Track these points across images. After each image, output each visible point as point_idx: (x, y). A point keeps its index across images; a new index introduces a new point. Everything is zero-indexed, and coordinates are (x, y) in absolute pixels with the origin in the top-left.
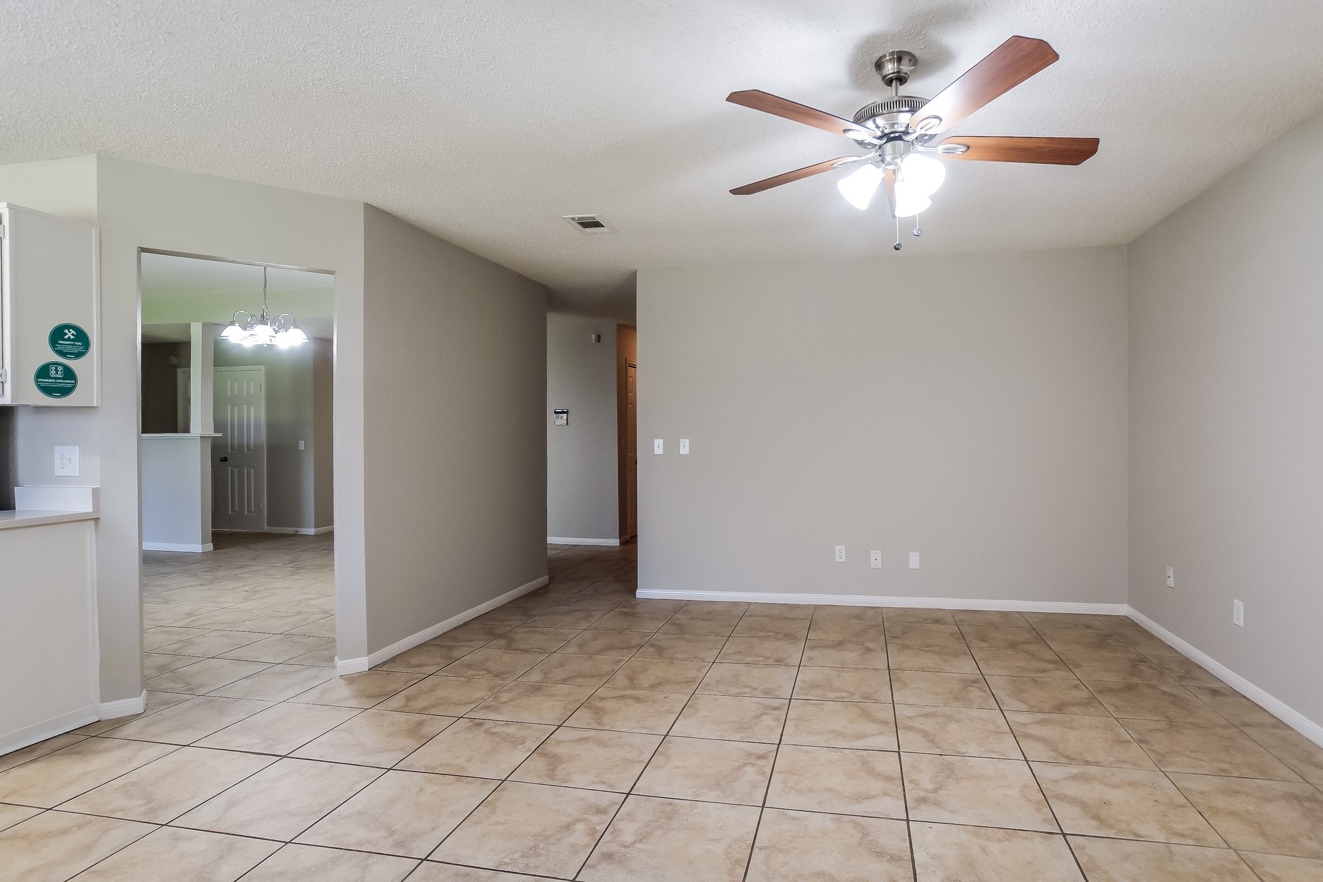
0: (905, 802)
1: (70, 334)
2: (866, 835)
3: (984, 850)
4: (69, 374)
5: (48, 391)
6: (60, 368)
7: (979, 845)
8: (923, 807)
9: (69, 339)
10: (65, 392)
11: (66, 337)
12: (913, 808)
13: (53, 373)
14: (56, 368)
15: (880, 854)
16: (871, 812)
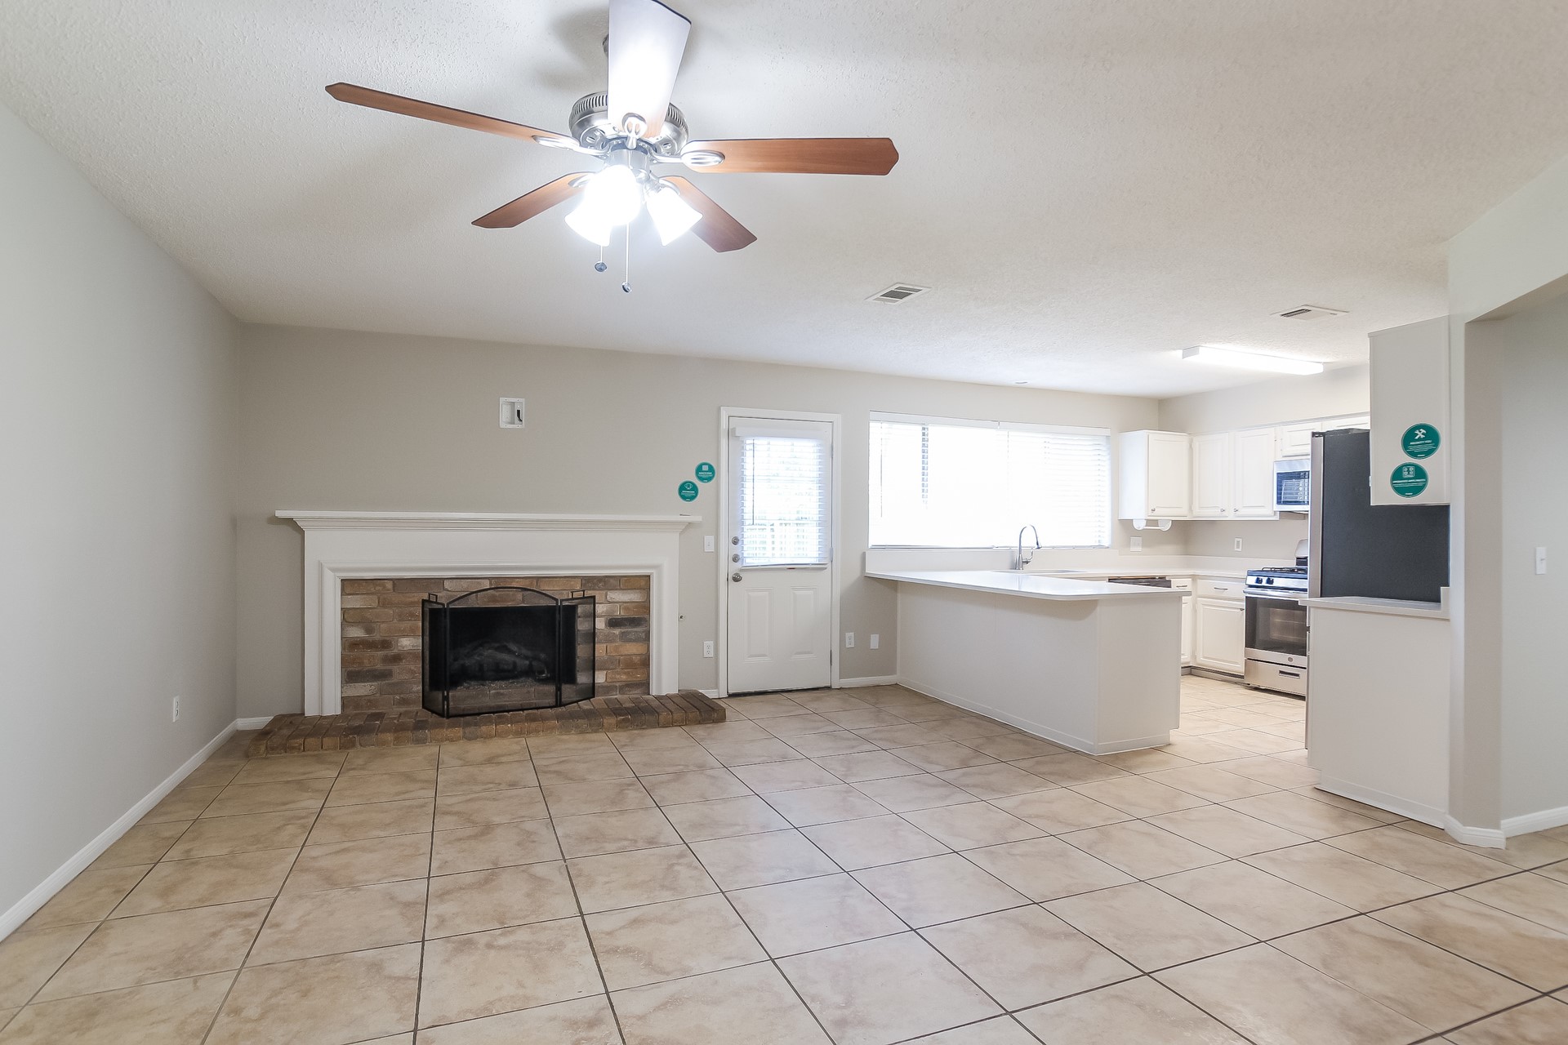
0: (615, 1014)
1: (1420, 434)
2: (649, 964)
3: (521, 985)
4: (1420, 473)
5: (1401, 491)
6: (1411, 469)
7: (525, 987)
8: (591, 1014)
9: (1420, 439)
10: (1417, 490)
11: (1417, 438)
12: (603, 1009)
13: (1405, 474)
14: (1408, 468)
15: (628, 951)
16: (652, 988)
